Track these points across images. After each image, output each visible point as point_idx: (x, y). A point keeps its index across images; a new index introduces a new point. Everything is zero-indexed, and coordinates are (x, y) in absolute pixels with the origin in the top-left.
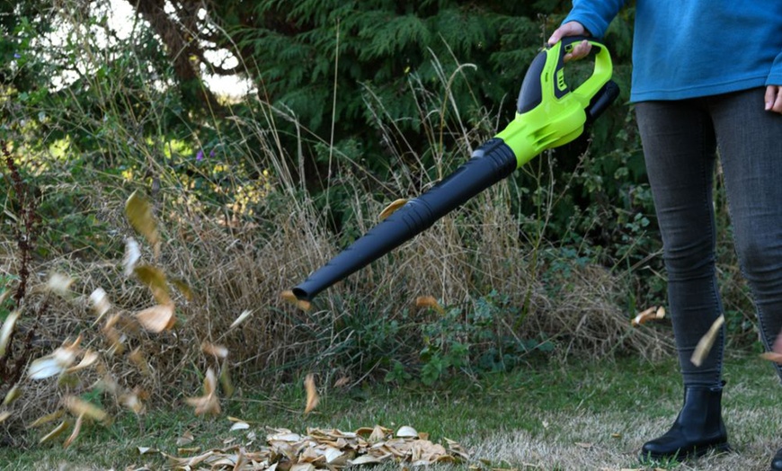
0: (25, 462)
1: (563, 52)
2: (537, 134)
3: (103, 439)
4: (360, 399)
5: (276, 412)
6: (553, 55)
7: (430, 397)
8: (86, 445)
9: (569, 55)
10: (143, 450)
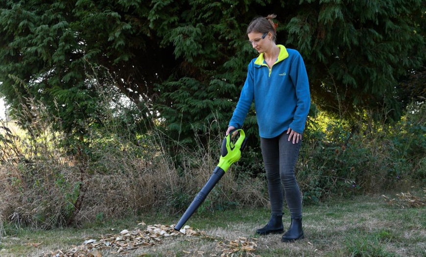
0: (79, 232)
1: (230, 136)
2: (229, 161)
3: (102, 227)
4: (178, 218)
5: (152, 221)
6: (228, 138)
7: (198, 218)
8: (97, 228)
9: (232, 136)
10: (112, 229)
